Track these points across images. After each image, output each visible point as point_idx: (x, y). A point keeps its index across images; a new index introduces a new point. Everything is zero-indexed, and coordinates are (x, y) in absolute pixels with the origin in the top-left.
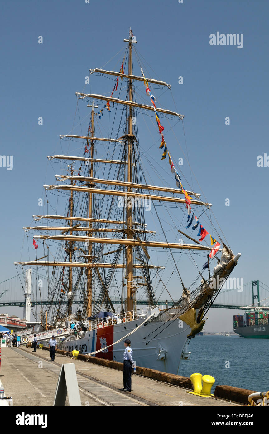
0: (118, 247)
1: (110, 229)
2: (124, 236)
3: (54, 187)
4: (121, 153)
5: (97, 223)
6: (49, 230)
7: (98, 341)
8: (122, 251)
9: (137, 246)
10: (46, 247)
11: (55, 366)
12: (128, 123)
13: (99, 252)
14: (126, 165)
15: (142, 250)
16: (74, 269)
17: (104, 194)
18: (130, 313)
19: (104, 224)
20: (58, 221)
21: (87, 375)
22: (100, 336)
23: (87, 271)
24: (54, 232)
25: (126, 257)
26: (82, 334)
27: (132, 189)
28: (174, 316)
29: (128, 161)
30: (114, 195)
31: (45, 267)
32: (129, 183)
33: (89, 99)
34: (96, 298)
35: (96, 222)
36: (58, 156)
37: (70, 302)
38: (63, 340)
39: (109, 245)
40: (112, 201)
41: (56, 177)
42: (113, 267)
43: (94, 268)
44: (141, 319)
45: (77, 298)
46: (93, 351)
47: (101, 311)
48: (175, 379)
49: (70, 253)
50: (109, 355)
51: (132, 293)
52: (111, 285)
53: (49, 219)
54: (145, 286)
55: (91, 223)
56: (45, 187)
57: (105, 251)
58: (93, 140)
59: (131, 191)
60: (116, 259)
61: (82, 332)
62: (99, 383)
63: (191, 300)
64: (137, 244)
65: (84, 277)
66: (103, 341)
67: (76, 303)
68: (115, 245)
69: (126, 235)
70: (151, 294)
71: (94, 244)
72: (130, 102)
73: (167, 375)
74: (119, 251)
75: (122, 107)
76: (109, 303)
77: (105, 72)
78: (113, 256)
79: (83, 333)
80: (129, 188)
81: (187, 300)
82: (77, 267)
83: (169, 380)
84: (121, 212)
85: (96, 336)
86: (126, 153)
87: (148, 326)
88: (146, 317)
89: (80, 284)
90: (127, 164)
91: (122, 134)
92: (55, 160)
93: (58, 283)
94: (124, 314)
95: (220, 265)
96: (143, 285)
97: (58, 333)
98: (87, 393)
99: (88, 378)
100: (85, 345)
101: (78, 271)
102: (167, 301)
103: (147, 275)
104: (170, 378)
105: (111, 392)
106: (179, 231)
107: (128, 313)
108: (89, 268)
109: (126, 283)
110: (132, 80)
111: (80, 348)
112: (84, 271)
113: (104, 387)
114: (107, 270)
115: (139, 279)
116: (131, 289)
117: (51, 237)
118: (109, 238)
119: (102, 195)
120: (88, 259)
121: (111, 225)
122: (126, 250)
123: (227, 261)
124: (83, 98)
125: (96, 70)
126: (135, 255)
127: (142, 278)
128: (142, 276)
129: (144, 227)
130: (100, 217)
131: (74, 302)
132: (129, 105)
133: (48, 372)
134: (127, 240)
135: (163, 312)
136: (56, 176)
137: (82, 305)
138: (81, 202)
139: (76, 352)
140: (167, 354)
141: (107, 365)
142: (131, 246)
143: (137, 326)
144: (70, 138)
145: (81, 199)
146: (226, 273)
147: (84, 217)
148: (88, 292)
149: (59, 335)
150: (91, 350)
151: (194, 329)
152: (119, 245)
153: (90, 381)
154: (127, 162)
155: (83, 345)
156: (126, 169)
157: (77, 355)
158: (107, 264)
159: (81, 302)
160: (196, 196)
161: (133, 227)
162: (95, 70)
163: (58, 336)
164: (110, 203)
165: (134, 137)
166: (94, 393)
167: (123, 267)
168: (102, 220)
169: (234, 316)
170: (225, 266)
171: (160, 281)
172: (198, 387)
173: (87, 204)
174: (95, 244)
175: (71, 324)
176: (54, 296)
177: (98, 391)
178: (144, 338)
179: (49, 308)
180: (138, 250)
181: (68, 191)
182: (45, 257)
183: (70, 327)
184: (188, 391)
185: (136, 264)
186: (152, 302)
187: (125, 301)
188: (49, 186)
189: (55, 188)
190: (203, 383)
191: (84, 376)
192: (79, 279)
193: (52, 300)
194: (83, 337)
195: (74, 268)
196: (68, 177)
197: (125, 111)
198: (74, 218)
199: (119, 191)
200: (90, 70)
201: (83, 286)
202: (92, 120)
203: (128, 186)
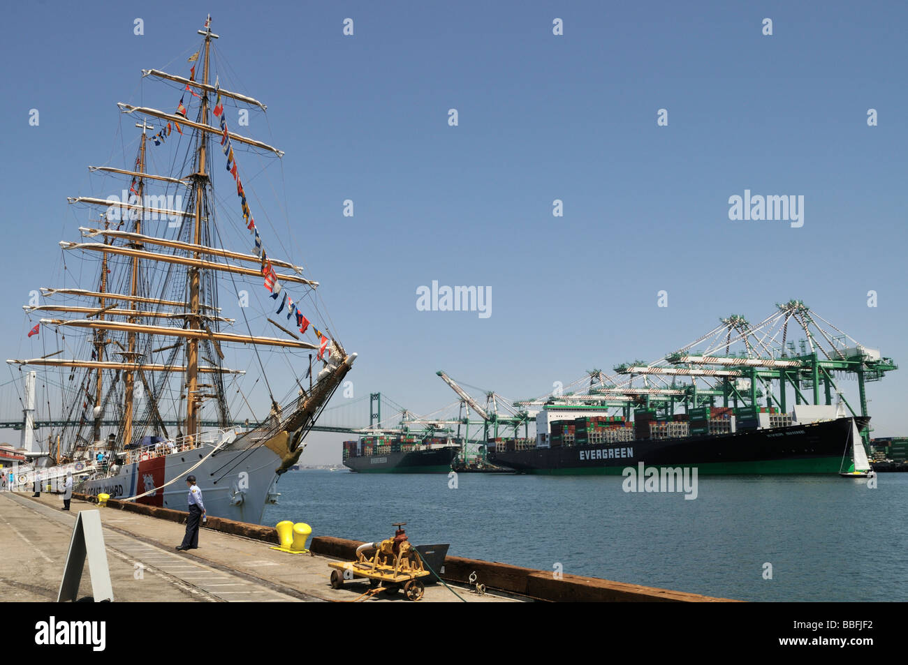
0: (176, 340)
1: (164, 314)
2: (186, 323)
3: (76, 246)
4: (187, 200)
5: (144, 304)
6: (67, 311)
7: (141, 479)
8: (182, 347)
9: (205, 339)
10: (60, 336)
11: (69, 517)
12: (198, 156)
13: (146, 347)
14: (193, 219)
15: (212, 346)
16: (106, 373)
17: (157, 260)
18: (191, 438)
19: (155, 306)
20: (82, 298)
21: (120, 529)
22: (144, 473)
23: (125, 376)
24: (74, 314)
25: (188, 355)
26: (115, 469)
27: (200, 255)
28: (257, 442)
29: (196, 213)
30: (172, 262)
31: (57, 369)
32: (197, 245)
33: (139, 114)
34: (139, 417)
35: (142, 302)
36: (85, 198)
37: (97, 423)
38: (85, 479)
39: (162, 337)
40: (169, 272)
41: (81, 231)
42: (167, 370)
43: (136, 372)
44: (208, 447)
45: (109, 416)
46: (131, 495)
47: (146, 435)
48: (254, 531)
49: (99, 348)
50: (157, 500)
51: (195, 409)
52: (163, 397)
53: (67, 295)
54: (216, 399)
55: (135, 304)
56: (62, 245)
57: (156, 346)
58: (142, 177)
59: (199, 258)
60: (173, 358)
61: (115, 467)
62: (140, 540)
63: (284, 418)
64: (206, 337)
65: (120, 385)
66: (149, 479)
67: (107, 423)
68: (172, 337)
69: (189, 323)
70: (224, 411)
71: (138, 334)
72: (203, 125)
73: (243, 525)
74: (177, 346)
75: (189, 131)
76: (158, 423)
77: (166, 76)
78: (167, 354)
79: (117, 469)
80: (196, 253)
81: (277, 419)
82: (110, 368)
83: (246, 532)
84: (182, 288)
85: (137, 472)
86: (193, 200)
87: (219, 456)
88: (215, 444)
89: (114, 395)
90: (195, 217)
91: (188, 171)
92: (82, 205)
93: (78, 394)
94: (182, 439)
95: (327, 370)
96: (212, 397)
97: (76, 468)
98: (120, 555)
99: (123, 533)
100: (120, 486)
101: (111, 375)
102: (247, 420)
103: (220, 383)
104: (246, 529)
105: (156, 551)
106: (269, 320)
107: (188, 438)
108: (129, 371)
109: (187, 394)
110: (208, 92)
111: (112, 491)
112: (121, 375)
113: (146, 545)
114: (157, 374)
115: (206, 389)
116: (194, 402)
117: (69, 322)
118: (162, 326)
119: (153, 262)
120: (128, 357)
121: (166, 307)
122: (188, 344)
123: (337, 363)
124: (129, 112)
125: (152, 72)
126: (202, 352)
127: (211, 387)
128: (211, 383)
129: (216, 312)
130: (148, 294)
131: (104, 422)
132: (202, 129)
133: (59, 527)
134: (190, 331)
135: (241, 436)
136: (81, 228)
137: (116, 427)
138: (119, 270)
139: (104, 496)
140: (245, 497)
141: (152, 513)
142: (195, 339)
143: (201, 457)
144: (107, 172)
145: (119, 266)
146: (336, 381)
147: (124, 293)
148: (126, 407)
149: (77, 472)
150: (129, 493)
151: (287, 460)
152: (177, 337)
153: (125, 537)
154: (194, 214)
155: (116, 486)
156: (193, 226)
157: (106, 501)
158: (159, 365)
159: (116, 423)
160: (296, 270)
161: (200, 312)
162: (150, 71)
163: (77, 474)
164: (165, 274)
165: (207, 177)
166: (130, 554)
167: (183, 371)
168: (152, 299)
169: (344, 443)
170: (333, 371)
171: (238, 392)
172: (287, 539)
173: (129, 274)
174: (140, 336)
175: (97, 455)
176: (71, 413)
177: (135, 552)
178: (212, 475)
179: (63, 431)
180: (206, 346)
181: (99, 254)
182: (58, 353)
183: (97, 459)
184: (272, 547)
185: (203, 367)
186: (225, 423)
187: (184, 421)
188: (69, 244)
189: (78, 248)
190: (295, 534)
191: (116, 531)
192: (113, 387)
193: (69, 419)
194: (116, 475)
195: (106, 370)
196: (100, 231)
197: (194, 138)
198: (107, 294)
199: (181, 257)
200: (144, 70)
201: (119, 398)
202: (143, 148)
203: (195, 250)
